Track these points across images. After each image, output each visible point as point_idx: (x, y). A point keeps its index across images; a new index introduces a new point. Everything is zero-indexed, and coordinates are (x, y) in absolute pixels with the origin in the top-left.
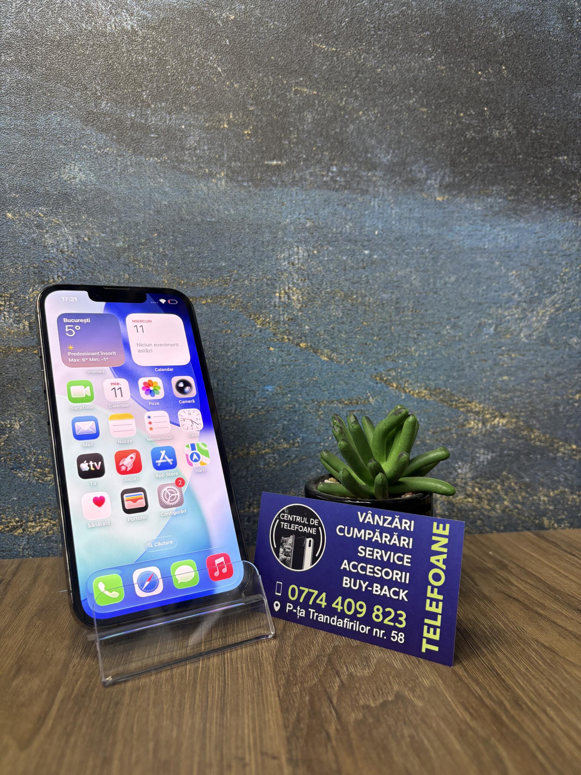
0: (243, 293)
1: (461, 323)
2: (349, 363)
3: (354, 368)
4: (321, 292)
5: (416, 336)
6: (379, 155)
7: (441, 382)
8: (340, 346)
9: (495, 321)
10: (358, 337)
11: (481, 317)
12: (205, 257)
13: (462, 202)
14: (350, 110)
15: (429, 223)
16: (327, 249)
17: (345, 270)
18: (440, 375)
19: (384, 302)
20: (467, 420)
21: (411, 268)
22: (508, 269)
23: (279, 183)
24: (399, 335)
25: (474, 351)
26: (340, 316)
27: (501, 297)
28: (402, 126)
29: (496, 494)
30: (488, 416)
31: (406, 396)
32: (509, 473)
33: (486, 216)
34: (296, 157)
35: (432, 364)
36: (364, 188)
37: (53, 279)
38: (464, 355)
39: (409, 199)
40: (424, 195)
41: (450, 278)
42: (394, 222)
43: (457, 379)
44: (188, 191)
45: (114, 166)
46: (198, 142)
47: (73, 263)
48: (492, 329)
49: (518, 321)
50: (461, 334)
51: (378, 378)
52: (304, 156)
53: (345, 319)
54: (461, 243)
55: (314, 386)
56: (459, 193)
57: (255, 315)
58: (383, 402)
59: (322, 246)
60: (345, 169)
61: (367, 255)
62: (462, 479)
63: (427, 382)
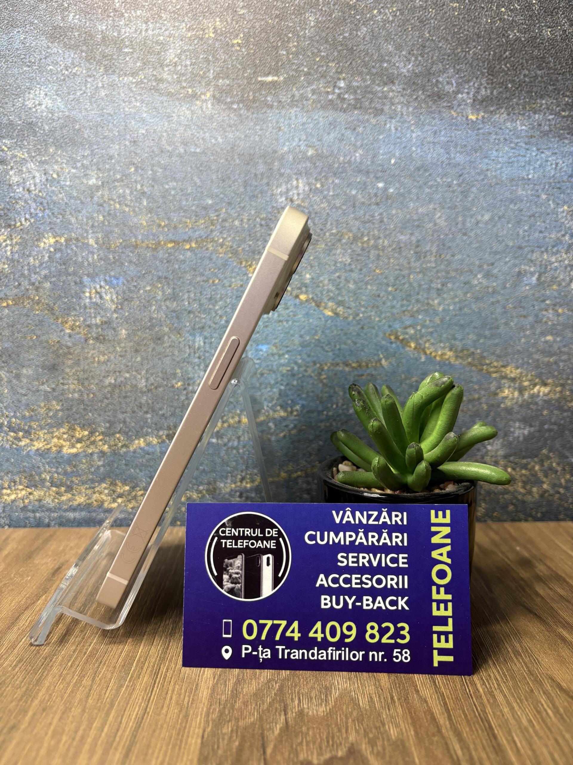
0: (232, 236)
1: (495, 271)
2: (358, 318)
3: (364, 325)
4: (324, 234)
5: (439, 286)
6: (397, 65)
7: (469, 342)
8: (347, 299)
9: (538, 269)
10: (369, 287)
11: (521, 264)
12: (189, 194)
13: (503, 120)
14: (363, 9)
15: (458, 149)
16: (333, 182)
17: (354, 206)
18: (468, 334)
19: (402, 245)
20: (500, 388)
21: (435, 204)
22: (558, 204)
23: (275, 104)
24: (420, 286)
25: (510, 305)
26: (347, 263)
27: (547, 239)
28: (427, 26)
29: (533, 475)
30: (526, 384)
31: (427, 359)
32: (550, 451)
33: (532, 137)
34: (296, 70)
35: (459, 321)
36: (379, 106)
37: (21, 222)
38: (499, 310)
39: (434, 118)
40: (453, 113)
41: (482, 216)
42: (414, 149)
43: (490, 339)
44: (169, 117)
45: (84, 88)
46: (179, 56)
47: (41, 203)
48: (534, 279)
49: (569, 269)
50: (495, 284)
51: (393, 337)
52: (306, 70)
53: (353, 267)
54: (498, 172)
55: (316, 346)
56: (498, 109)
57: (246, 261)
58: (398, 365)
59: (327, 179)
60: (355, 84)
61: (382, 189)
62: (492, 456)
63: (453, 342)
